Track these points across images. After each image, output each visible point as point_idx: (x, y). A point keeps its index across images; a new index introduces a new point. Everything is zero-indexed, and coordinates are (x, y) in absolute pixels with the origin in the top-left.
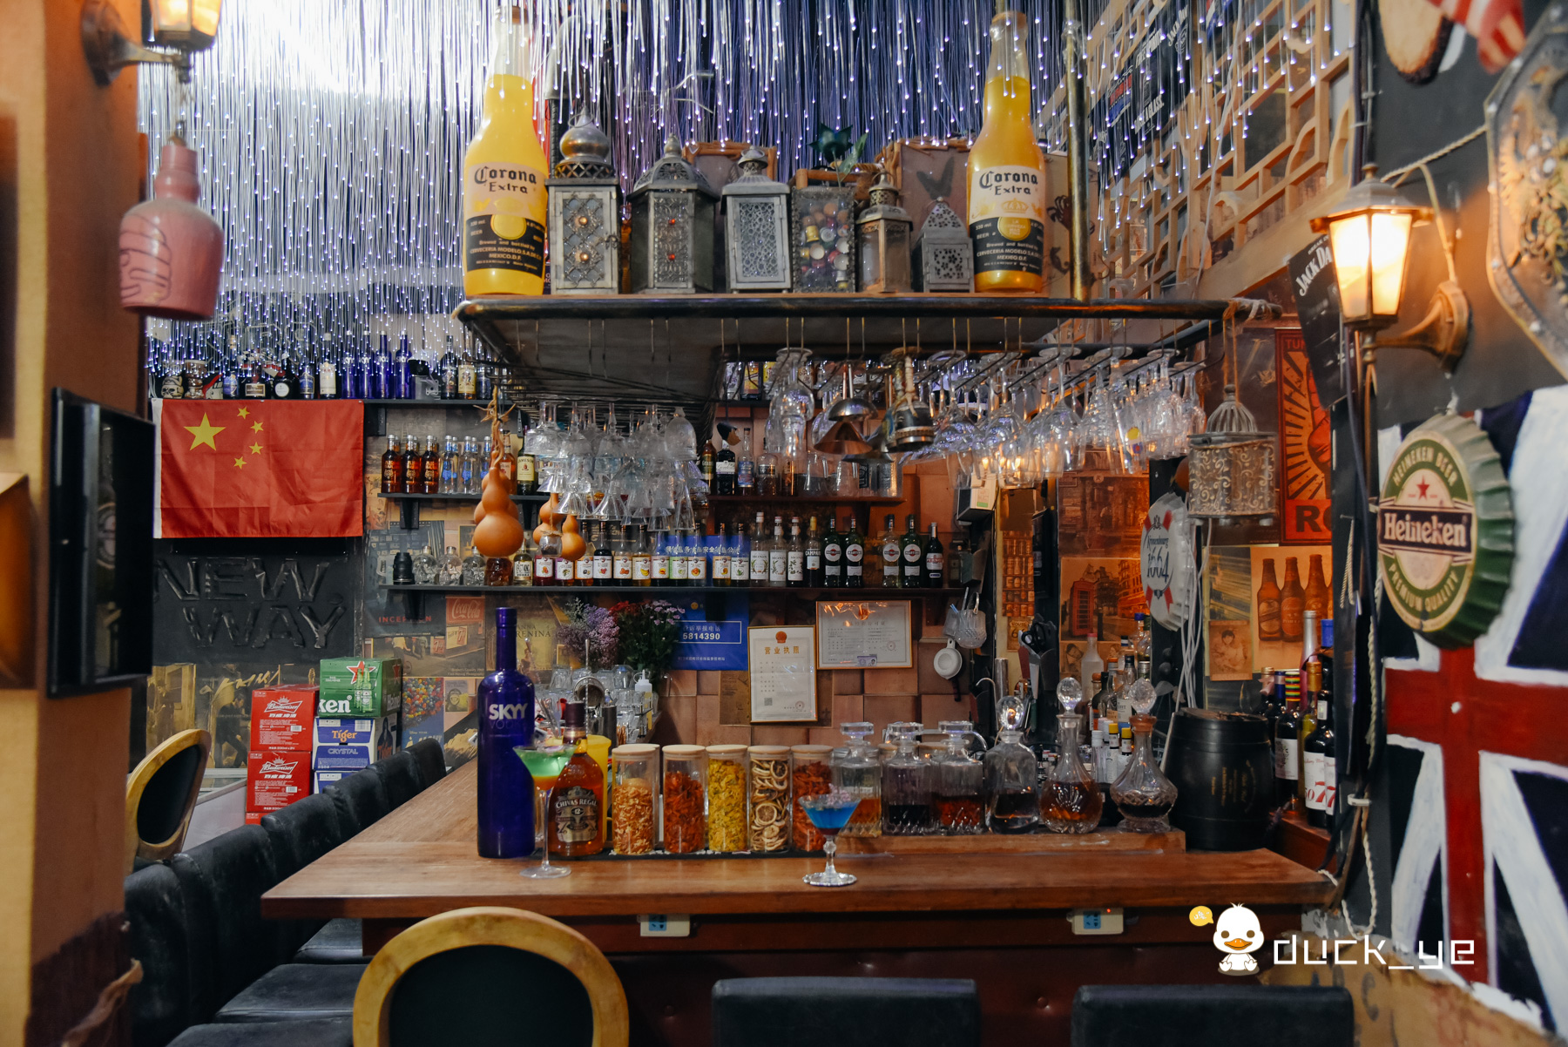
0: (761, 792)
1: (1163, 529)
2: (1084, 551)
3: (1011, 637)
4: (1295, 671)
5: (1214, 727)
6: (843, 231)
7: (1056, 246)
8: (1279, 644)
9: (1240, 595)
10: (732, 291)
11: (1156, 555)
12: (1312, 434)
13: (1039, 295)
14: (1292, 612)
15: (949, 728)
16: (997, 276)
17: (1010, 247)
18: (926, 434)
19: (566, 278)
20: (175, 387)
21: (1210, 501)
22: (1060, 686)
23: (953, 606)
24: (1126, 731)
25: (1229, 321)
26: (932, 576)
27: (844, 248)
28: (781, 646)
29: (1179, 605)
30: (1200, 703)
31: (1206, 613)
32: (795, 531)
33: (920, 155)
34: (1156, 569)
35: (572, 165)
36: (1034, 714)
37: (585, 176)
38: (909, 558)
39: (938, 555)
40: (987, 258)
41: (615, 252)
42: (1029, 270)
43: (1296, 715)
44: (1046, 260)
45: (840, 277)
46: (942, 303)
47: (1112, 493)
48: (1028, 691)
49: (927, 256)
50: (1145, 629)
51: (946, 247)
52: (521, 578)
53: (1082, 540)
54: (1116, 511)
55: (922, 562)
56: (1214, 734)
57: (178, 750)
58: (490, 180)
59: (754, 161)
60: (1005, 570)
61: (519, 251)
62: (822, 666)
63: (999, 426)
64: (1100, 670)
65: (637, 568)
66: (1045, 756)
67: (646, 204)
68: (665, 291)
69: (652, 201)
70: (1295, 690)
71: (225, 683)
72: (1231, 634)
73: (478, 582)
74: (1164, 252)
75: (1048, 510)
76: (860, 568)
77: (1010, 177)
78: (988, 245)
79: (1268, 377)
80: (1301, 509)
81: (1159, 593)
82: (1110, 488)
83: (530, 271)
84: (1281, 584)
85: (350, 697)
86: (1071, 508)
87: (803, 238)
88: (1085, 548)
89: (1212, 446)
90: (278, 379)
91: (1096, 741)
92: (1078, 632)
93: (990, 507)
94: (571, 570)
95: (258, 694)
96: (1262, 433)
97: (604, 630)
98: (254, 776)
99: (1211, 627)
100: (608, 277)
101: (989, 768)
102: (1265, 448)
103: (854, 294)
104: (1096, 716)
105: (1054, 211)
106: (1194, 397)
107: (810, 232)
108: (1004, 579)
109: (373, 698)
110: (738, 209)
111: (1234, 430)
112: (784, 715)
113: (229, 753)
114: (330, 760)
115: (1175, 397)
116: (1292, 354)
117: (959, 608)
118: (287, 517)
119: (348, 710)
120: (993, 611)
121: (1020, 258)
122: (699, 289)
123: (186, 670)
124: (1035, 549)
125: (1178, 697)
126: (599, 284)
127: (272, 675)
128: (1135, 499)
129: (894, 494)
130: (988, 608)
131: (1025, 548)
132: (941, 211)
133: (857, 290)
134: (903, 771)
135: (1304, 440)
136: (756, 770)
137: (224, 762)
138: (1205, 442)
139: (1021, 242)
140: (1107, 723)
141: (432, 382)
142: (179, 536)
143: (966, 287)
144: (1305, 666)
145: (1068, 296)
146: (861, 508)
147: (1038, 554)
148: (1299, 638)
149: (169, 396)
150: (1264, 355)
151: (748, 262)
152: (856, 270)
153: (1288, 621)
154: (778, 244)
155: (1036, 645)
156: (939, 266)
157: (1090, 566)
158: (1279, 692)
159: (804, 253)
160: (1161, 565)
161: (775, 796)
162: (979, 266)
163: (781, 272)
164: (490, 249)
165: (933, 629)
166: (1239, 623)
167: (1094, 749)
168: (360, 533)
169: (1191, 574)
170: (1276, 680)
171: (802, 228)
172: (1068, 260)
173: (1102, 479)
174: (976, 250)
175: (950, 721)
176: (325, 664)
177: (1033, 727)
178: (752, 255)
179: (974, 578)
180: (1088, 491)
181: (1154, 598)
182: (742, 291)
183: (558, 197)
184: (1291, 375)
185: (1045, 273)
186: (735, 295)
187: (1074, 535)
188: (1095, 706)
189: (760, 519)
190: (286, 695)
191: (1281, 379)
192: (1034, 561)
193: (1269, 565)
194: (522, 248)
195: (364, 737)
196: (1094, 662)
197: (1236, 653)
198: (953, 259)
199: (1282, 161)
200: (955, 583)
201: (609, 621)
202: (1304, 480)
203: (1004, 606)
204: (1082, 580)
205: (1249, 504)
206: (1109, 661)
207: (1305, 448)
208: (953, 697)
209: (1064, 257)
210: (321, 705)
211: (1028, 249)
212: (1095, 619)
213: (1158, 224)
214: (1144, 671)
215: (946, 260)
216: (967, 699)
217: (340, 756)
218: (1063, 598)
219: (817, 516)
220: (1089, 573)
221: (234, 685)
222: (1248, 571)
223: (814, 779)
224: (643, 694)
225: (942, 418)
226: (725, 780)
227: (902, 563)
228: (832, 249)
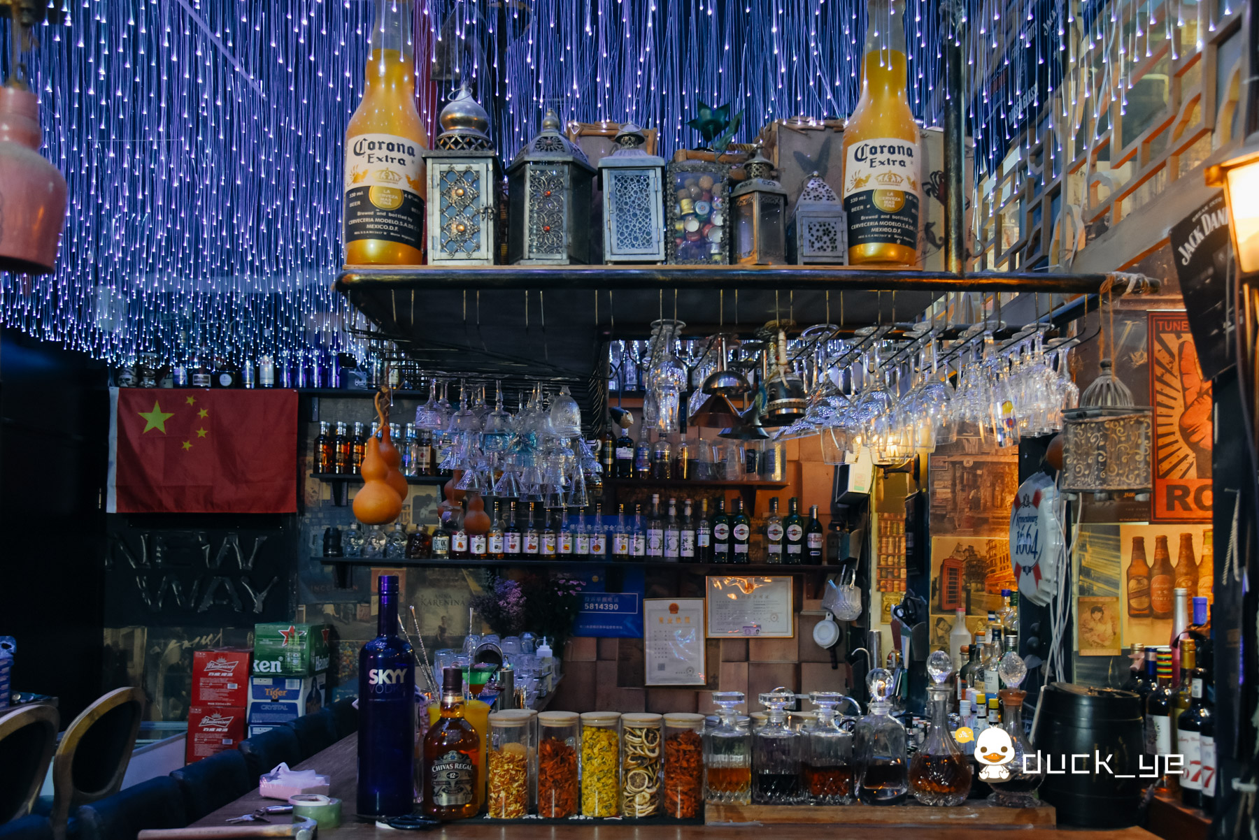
0: (632, 759)
1: (1032, 507)
2: (954, 530)
3: (884, 611)
4: (1166, 648)
5: (1085, 702)
6: (718, 202)
7: (931, 221)
8: (1148, 621)
9: (1110, 572)
10: (607, 263)
11: (1025, 532)
12: (1183, 415)
13: (913, 268)
14: (1162, 590)
15: (818, 698)
16: (871, 249)
17: (885, 220)
18: (798, 406)
19: (442, 250)
20: (130, 377)
21: (1084, 475)
22: (930, 658)
23: (831, 582)
24: (994, 701)
25: (1105, 296)
26: (813, 554)
27: (718, 220)
28: (674, 616)
29: (1049, 581)
30: (1069, 678)
31: (1075, 589)
32: (688, 512)
33: (797, 137)
34: (1025, 546)
35: (450, 138)
36: (905, 684)
37: (463, 148)
38: (792, 538)
39: (818, 535)
40: (861, 231)
41: (491, 223)
42: (903, 242)
43: (1168, 692)
44: (921, 234)
45: (714, 250)
46: (816, 276)
47: (981, 476)
48: (900, 662)
49: (802, 230)
50: (1011, 604)
51: (820, 220)
52: (439, 552)
53: (952, 520)
54: (984, 493)
55: (804, 541)
56: (1085, 708)
57: (112, 706)
58: (369, 152)
59: (630, 135)
60: (880, 549)
61: (396, 222)
62: (711, 635)
63: (871, 400)
64: (967, 643)
65: (545, 544)
66: (915, 722)
67: (522, 177)
68: (540, 262)
69: (528, 173)
70: (1167, 667)
71: (173, 644)
72: (1100, 610)
73: (400, 555)
74: (1037, 239)
75: (920, 492)
76: (746, 546)
77: (886, 150)
78: (863, 218)
79: (1140, 358)
80: (1171, 488)
81: (1027, 570)
82: (979, 472)
83: (407, 242)
84: (1150, 562)
85: (281, 658)
86: (942, 491)
87: (677, 211)
88: (955, 528)
89: (1086, 420)
90: (222, 370)
91: (965, 711)
92: (947, 607)
93: (866, 491)
94: (484, 545)
95: (199, 654)
96: (1139, 407)
97: (512, 599)
98: (194, 728)
99: (1079, 603)
100: (483, 248)
101: (858, 738)
102: (1141, 423)
103: (728, 267)
104: (964, 686)
105: (929, 186)
106: (1067, 375)
107: (686, 205)
108: (879, 556)
109: (302, 659)
110: (614, 181)
111: (1109, 403)
112: (676, 679)
113: (175, 708)
114: (263, 715)
115: (1049, 371)
116: (1163, 336)
117: (837, 584)
118: (228, 495)
119: (279, 670)
120: (869, 587)
121: (895, 230)
122: (573, 260)
123: (138, 632)
124: (907, 530)
125: (1047, 672)
126: (475, 255)
127: (214, 637)
128: (1002, 482)
129: (778, 479)
130: (863, 584)
131: (898, 528)
132: (816, 185)
133: (731, 263)
134: (774, 740)
135: (1175, 420)
136: (628, 737)
137: (171, 716)
138: (1080, 416)
139: (896, 214)
140: (975, 693)
141: (361, 374)
142: (131, 511)
143: (840, 260)
144: (1175, 643)
145: (943, 270)
146: (748, 491)
147: (910, 534)
148: (1169, 614)
149: (125, 385)
150: (1135, 337)
151: (622, 234)
152: (731, 243)
153: (1157, 598)
154: (653, 217)
155: (908, 619)
156: (813, 239)
157: (959, 545)
158: (1150, 670)
159: (679, 226)
160: (1030, 542)
161: (647, 763)
162: (854, 239)
163: (655, 245)
164: (367, 220)
165: (812, 602)
166: (1107, 599)
167: (962, 718)
168: (295, 510)
169: (1061, 551)
170: (1147, 656)
171: (677, 201)
172: (943, 235)
173: (971, 463)
174: (850, 224)
175: (820, 692)
176: (260, 628)
177: (904, 695)
178: (627, 227)
179: (851, 555)
180: (958, 474)
181: (1023, 574)
182: (616, 263)
183: (435, 169)
184: (1163, 357)
185: (920, 247)
186: (610, 266)
187: (944, 516)
188: (963, 677)
189: (656, 499)
190: (224, 656)
191: (1153, 360)
192: (907, 541)
193: (1139, 544)
194: (400, 220)
195: (294, 694)
196: (962, 635)
197: (1105, 629)
198: (827, 232)
199: (1162, 135)
200: (832, 561)
201: (517, 592)
202: (1174, 460)
203: (879, 582)
204: (952, 558)
205: (1124, 479)
206: (977, 635)
207: (1176, 428)
208: (830, 665)
209: (939, 232)
210: (255, 665)
211: (902, 222)
212: (964, 595)
213: (1032, 211)
214: (1011, 645)
215: (821, 233)
216: (842, 666)
217: (272, 711)
218: (934, 574)
219: (708, 498)
220: (958, 551)
221: (181, 646)
222: (1118, 548)
223: (684, 747)
224: (543, 659)
225: (815, 392)
226: (598, 746)
227: (786, 541)
228: (706, 221)
